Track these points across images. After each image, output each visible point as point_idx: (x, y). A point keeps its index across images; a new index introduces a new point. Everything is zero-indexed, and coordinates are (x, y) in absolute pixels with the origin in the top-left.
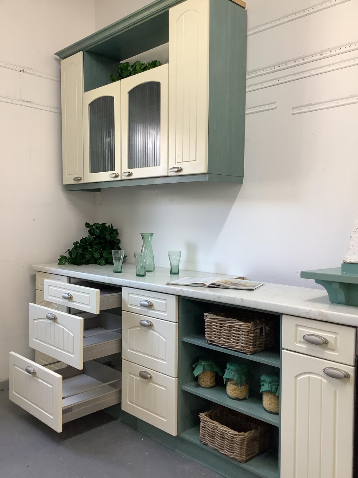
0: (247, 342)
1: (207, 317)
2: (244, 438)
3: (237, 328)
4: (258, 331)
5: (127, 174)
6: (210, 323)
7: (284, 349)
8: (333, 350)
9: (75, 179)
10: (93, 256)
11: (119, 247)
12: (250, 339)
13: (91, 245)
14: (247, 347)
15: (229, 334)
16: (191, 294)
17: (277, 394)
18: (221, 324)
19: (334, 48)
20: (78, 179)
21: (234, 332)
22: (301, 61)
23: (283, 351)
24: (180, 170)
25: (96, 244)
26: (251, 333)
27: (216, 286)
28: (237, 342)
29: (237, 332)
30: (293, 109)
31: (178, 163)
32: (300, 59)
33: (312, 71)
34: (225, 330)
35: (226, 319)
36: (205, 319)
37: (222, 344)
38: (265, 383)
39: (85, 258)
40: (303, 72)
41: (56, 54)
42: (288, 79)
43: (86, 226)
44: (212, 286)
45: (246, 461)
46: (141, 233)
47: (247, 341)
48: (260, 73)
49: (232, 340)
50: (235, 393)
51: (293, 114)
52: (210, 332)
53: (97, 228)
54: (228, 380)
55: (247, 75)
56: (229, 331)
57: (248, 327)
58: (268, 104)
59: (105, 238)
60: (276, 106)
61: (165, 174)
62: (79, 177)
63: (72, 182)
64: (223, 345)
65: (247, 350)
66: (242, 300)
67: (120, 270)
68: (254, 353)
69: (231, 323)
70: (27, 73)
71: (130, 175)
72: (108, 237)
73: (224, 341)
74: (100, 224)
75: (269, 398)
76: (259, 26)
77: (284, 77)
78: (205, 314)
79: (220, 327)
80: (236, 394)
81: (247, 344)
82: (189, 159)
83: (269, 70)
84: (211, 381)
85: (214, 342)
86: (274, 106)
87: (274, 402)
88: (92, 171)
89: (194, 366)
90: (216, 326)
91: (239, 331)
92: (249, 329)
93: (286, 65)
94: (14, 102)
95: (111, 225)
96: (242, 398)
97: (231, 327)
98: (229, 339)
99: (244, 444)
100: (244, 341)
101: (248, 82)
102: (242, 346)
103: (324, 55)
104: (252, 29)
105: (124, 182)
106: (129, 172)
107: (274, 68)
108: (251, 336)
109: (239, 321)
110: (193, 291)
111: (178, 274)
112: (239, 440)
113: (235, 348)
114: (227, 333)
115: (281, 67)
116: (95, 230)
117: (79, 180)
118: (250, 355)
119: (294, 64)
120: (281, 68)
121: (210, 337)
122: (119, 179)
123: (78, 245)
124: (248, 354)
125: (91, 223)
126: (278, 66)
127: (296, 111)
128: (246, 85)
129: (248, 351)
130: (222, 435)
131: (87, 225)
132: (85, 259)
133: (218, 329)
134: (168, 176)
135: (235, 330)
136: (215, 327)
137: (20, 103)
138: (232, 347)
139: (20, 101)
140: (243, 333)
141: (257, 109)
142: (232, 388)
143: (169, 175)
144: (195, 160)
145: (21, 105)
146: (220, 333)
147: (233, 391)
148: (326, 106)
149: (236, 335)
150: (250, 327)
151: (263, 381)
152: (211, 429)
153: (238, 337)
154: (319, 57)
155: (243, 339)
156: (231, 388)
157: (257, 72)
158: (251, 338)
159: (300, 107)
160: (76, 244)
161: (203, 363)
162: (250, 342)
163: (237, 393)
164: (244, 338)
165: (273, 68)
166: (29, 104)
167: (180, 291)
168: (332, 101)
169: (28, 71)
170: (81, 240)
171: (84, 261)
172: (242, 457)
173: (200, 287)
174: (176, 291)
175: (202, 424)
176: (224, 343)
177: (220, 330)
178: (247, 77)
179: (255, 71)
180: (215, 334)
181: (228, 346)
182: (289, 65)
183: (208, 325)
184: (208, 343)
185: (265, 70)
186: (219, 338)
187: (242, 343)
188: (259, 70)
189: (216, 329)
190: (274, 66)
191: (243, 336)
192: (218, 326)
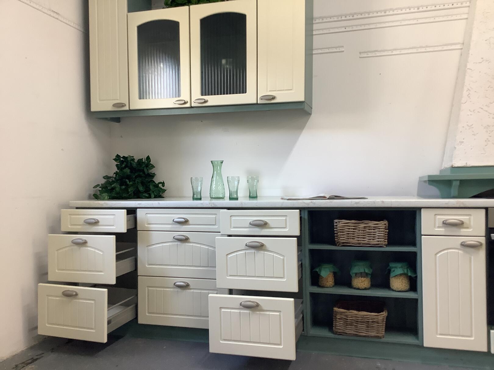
1: (340, 222)
2: (384, 316)
3: (372, 227)
5: (201, 101)
6: (342, 227)
8: (467, 228)
12: (385, 235)
15: (363, 233)
18: (354, 226)
19: (396, 9)
20: (119, 105)
21: (369, 231)
22: (367, 16)
23: (422, 237)
24: (274, 98)
28: (372, 239)
30: (360, 53)
32: (366, 13)
33: (377, 24)
34: (359, 231)
35: (360, 221)
36: (336, 226)
37: (356, 243)
40: (369, 24)
42: (355, 28)
43: (115, 160)
45: (385, 336)
46: (211, 161)
47: (383, 236)
48: (326, 21)
49: (367, 238)
51: (360, 57)
52: (342, 235)
54: (356, 274)
55: (314, 20)
56: (364, 231)
57: (385, 224)
58: (336, 48)
60: (343, 49)
63: (109, 109)
65: (383, 243)
66: (383, 202)
68: (387, 245)
69: (365, 224)
71: (206, 102)
72: (145, 170)
73: (359, 240)
75: (401, 279)
77: (352, 26)
78: (336, 221)
79: (354, 229)
82: (284, 88)
83: (336, 19)
85: (349, 243)
86: (341, 49)
89: (317, 270)
90: (349, 229)
91: (374, 230)
92: (385, 226)
93: (353, 17)
94: (43, 10)
97: (367, 227)
98: (363, 238)
99: (384, 321)
100: (381, 236)
102: (379, 241)
103: (387, 13)
106: (203, 99)
107: (341, 18)
109: (374, 221)
112: (380, 320)
113: (371, 244)
114: (362, 233)
115: (348, 18)
118: (386, 247)
119: (359, 16)
121: (343, 240)
122: (188, 105)
124: (384, 246)
126: (345, 16)
127: (363, 55)
130: (362, 320)
131: (118, 157)
135: (370, 229)
138: (367, 244)
139: (50, 10)
140: (381, 230)
141: (324, 51)
143: (258, 103)
144: (291, 89)
145: (50, 15)
146: (354, 234)
148: (390, 53)
149: (372, 233)
150: (387, 224)
151: (392, 268)
153: (374, 235)
154: (383, 14)
157: (324, 19)
158: (387, 233)
159: (366, 52)
160: (107, 177)
162: (385, 237)
163: (365, 284)
164: (381, 234)
165: (339, 17)
166: (57, 16)
167: (311, 203)
168: (396, 50)
171: (127, 195)
172: (382, 334)
174: (305, 204)
175: (338, 317)
176: (358, 242)
177: (353, 232)
178: (314, 22)
179: (322, 18)
180: (349, 236)
181: (363, 244)
182: (355, 17)
183: (340, 229)
184: (341, 245)
185: (332, 18)
186: (353, 239)
187: (379, 238)
188: (326, 17)
189: (349, 231)
190: (341, 16)
191: (379, 232)
192: (351, 229)
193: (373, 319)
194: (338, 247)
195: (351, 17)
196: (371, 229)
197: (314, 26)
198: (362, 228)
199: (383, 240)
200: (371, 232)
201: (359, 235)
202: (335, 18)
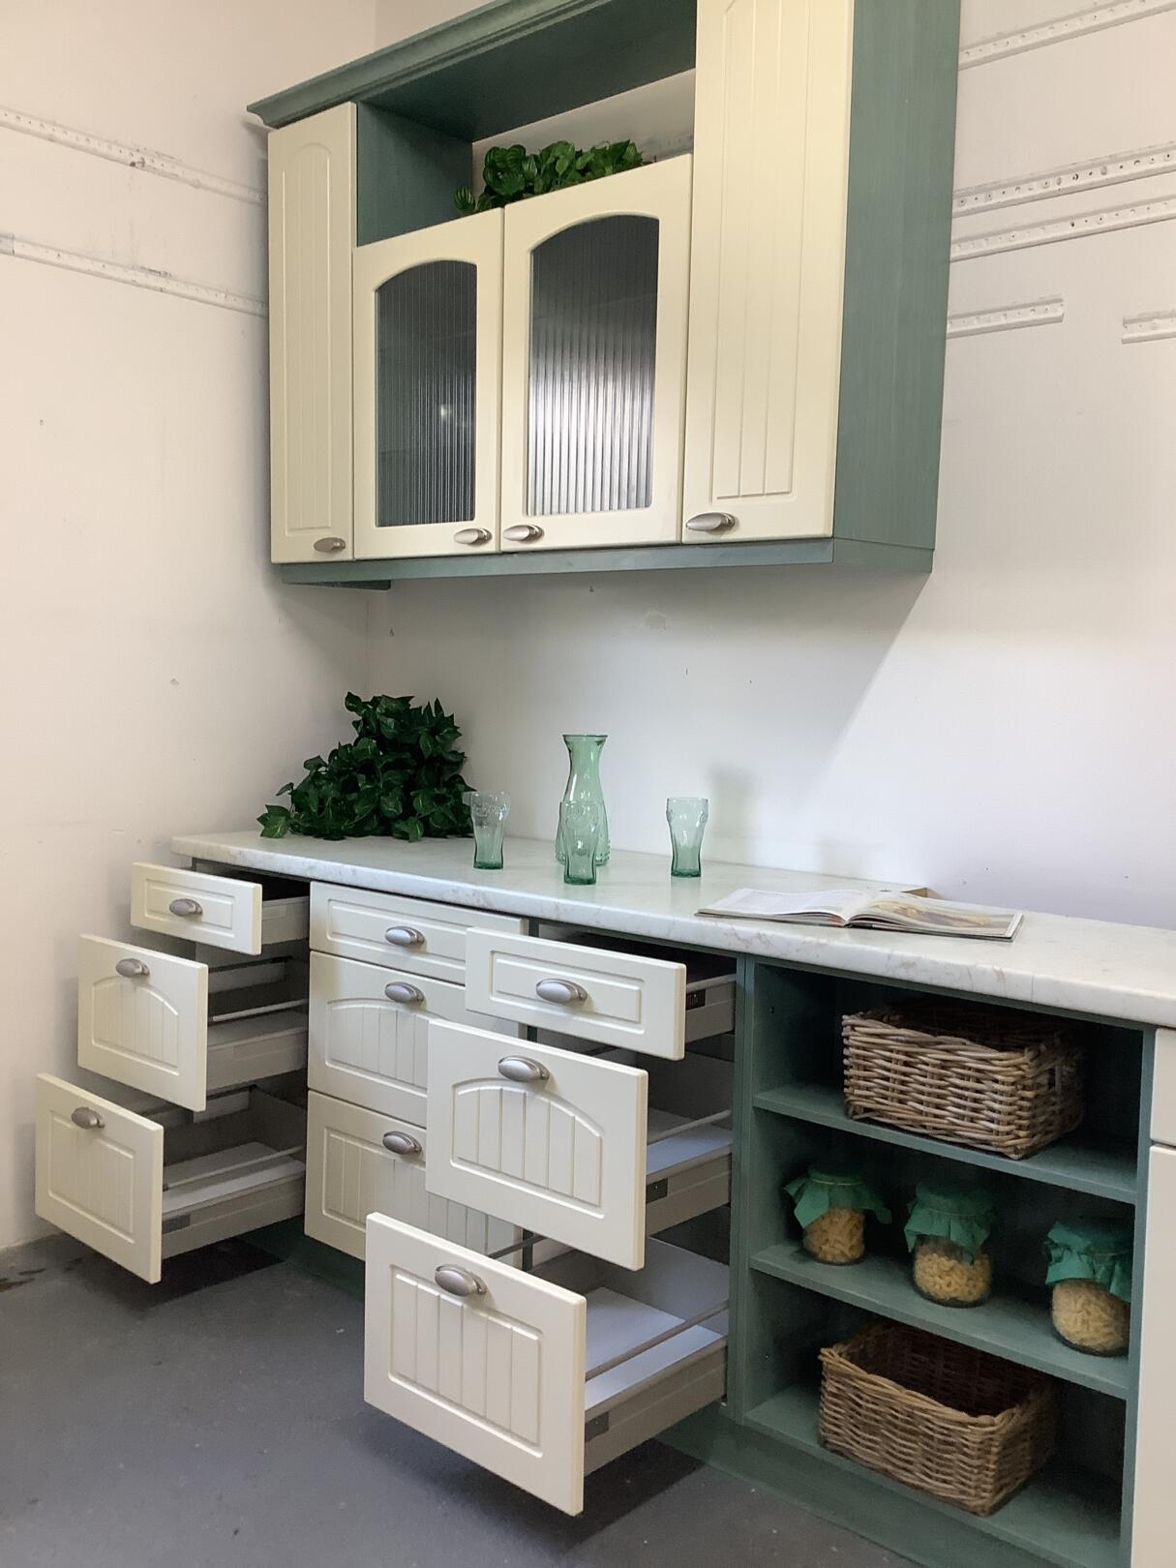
0: (1011, 1117)
1: (856, 1029)
2: (992, 1433)
3: (970, 1068)
4: (1044, 1079)
5: (525, 533)
6: (864, 1049)
7: (1153, 1143)
9: (321, 546)
10: (378, 810)
11: (461, 777)
12: (1021, 1109)
13: (368, 768)
14: (1008, 1133)
15: (939, 1087)
16: (797, 951)
17: (1114, 1289)
18: (907, 1054)
20: (333, 545)
21: (958, 1082)
22: (1159, 163)
23: (1153, 1149)
24: (728, 524)
25: (387, 768)
26: (1024, 1088)
27: (875, 925)
28: (967, 1116)
29: (971, 1084)
30: (1126, 323)
31: (718, 498)
32: (1156, 152)
34: (926, 1077)
35: (928, 1037)
36: (847, 1038)
37: (913, 1120)
38: (1066, 1253)
39: (352, 816)
40: (1165, 200)
41: (254, 109)
42: (1110, 221)
43: (349, 708)
44: (862, 923)
45: (996, 1509)
46: (565, 736)
47: (1010, 1114)
48: (1003, 199)
49: (950, 1108)
50: (949, 1285)
51: (1125, 342)
52: (865, 1079)
53: (387, 714)
54: (922, 1239)
55: (955, 202)
56: (941, 1078)
57: (1017, 1067)
58: (1032, 307)
59: (416, 751)
60: (1059, 314)
61: (672, 538)
62: (336, 540)
63: (310, 555)
64: (914, 1123)
65: (1010, 1143)
66: (1000, 975)
67: (494, 859)
68: (1028, 1154)
69: (947, 1051)
70: (154, 171)
71: (535, 535)
72: (426, 745)
73: (921, 1113)
74: (395, 697)
75: (1081, 1301)
76: (1001, 36)
77: (1096, 213)
78: (847, 1019)
79: (906, 1064)
80: (952, 1289)
81: (1009, 1124)
82: (764, 487)
83: (1037, 189)
84: (854, 1241)
85: (881, 1113)
86: (1055, 311)
87: (1097, 1315)
88: (384, 521)
89: (792, 1190)
90: (890, 1060)
91: (978, 1081)
92: (1020, 1072)
93: (1104, 174)
94: (109, 271)
95: (437, 701)
96: (971, 1299)
97: (949, 1064)
98: (938, 1107)
99: (989, 1452)
100: (1000, 1112)
101: (959, 227)
102: (991, 1131)
104: (977, 45)
105: (509, 558)
106: (530, 528)
107: (1059, 184)
108: (1023, 1099)
109: (979, 1047)
110: (808, 939)
111: (698, 875)
112: (974, 1443)
113: (960, 1136)
114: (931, 1086)
115: (1085, 180)
116: (382, 719)
117: (336, 549)
118: (1019, 1160)
119: (1131, 169)
120: (1081, 183)
121: (867, 1097)
122: (490, 547)
123: (323, 769)
124: (1011, 1156)
125: (366, 698)
126: (1074, 175)
127: (1135, 332)
128: (953, 238)
129: (1014, 1146)
130: (908, 1422)
131: (352, 702)
132: (352, 819)
133: (896, 1072)
134: (679, 545)
135: (962, 1077)
136: (888, 1065)
137: (130, 276)
138: (950, 1133)
139: (133, 268)
140: (997, 1086)
141: (989, 321)
142: (939, 1268)
143: (684, 540)
144: (786, 490)
145: (134, 283)
146: (903, 1083)
147: (940, 1277)
149: (966, 1093)
150: (1024, 1067)
151: (1057, 1246)
152: (867, 1401)
153: (975, 1100)
155: (996, 1106)
156: (935, 1266)
157: (994, 193)
158: (1025, 1103)
159: (1150, 319)
160: (313, 764)
161: (827, 1181)
162: (1020, 1118)
163: (957, 1283)
164: (1001, 1102)
165: (1052, 181)
166: (161, 283)
167: (758, 941)
169: (157, 164)
170: (334, 753)
171: (346, 824)
172: (982, 1498)
173: (821, 925)
174: (739, 939)
175: (830, 1386)
176: (919, 1118)
177: (905, 1074)
178: (956, 209)
179: (985, 190)
180: (886, 1088)
181: (935, 1128)
182: (1114, 172)
183: (858, 1056)
184: (857, 1117)
185: (1022, 187)
186: (901, 1101)
187: (992, 1121)
188: (1000, 187)
189: (889, 1070)
190: (1058, 175)
191: (996, 1096)
192: (897, 1061)
193: (945, 1432)
194: (851, 1121)
195: (1098, 177)
196: (968, 1078)
197: (955, 222)
198: (934, 1066)
199: (1008, 1128)
200: (967, 1089)
201: (922, 1093)
202: (1034, 184)
